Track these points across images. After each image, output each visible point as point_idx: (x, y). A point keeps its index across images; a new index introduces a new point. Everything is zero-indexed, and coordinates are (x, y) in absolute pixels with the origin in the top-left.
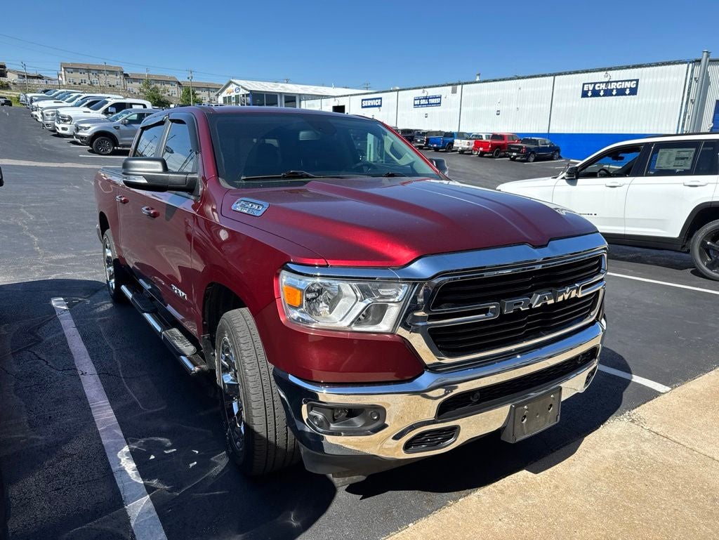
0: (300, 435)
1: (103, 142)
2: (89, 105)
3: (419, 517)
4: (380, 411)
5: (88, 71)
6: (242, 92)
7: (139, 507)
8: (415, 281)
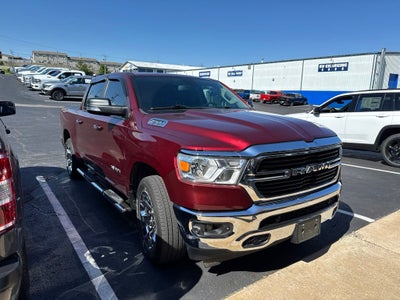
0: (188, 241)
1: (58, 93)
2: (50, 74)
3: (249, 284)
4: (230, 225)
5: (48, 55)
6: (134, 67)
7: (99, 280)
8: (248, 158)
